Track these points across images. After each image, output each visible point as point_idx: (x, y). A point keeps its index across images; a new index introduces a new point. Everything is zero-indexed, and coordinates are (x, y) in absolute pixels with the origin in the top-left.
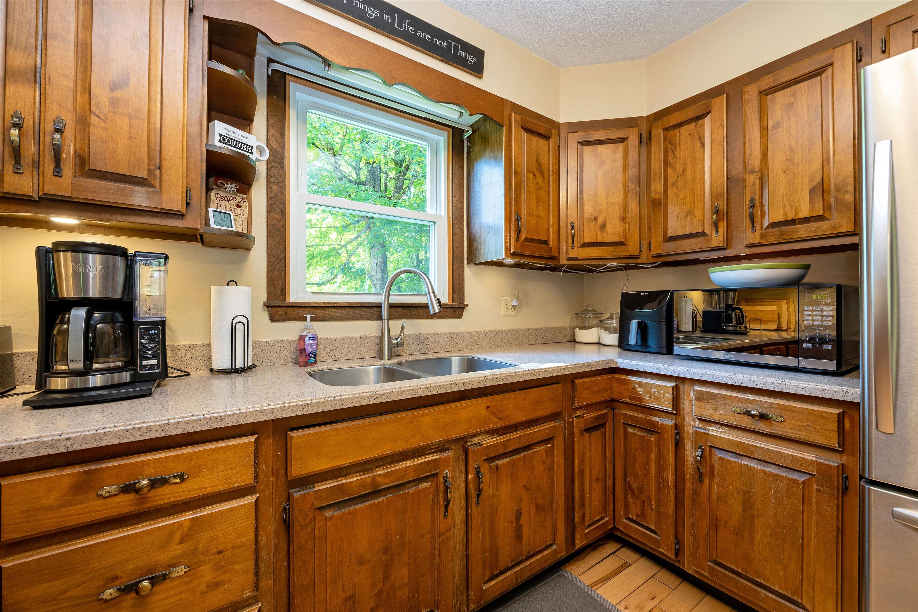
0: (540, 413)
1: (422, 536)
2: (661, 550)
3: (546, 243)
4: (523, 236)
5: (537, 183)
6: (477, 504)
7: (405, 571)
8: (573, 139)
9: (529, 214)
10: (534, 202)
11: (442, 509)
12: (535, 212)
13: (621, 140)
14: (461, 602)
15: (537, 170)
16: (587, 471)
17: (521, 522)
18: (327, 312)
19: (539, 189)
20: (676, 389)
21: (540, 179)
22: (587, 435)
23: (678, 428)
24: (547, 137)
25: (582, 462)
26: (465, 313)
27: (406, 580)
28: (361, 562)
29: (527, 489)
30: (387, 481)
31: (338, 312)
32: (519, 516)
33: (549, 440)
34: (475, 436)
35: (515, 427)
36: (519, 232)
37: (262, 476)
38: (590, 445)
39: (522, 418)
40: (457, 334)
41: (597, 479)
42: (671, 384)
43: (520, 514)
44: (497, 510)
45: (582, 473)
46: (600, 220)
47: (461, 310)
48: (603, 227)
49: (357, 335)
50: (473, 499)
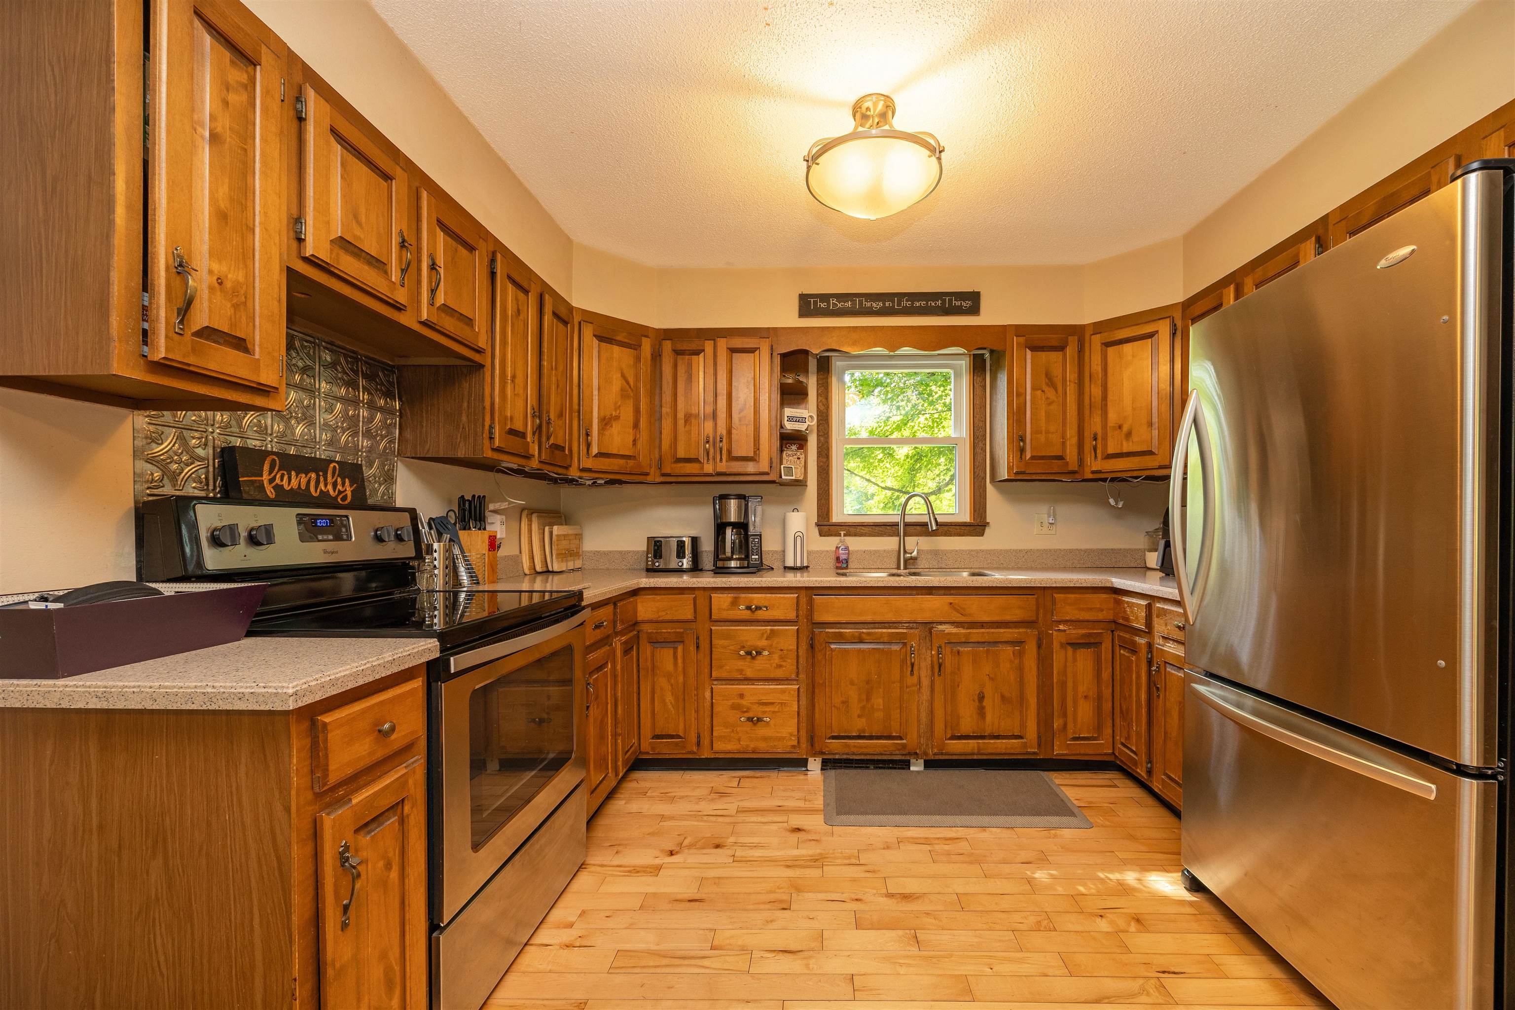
0: (1008, 618)
1: (894, 683)
2: (1138, 770)
3: (1061, 458)
4: (1028, 456)
5: (1047, 398)
6: (939, 675)
7: (881, 701)
8: (1097, 340)
9: (1036, 431)
10: (1043, 418)
11: (910, 669)
12: (1044, 429)
13: (1150, 336)
14: (927, 745)
15: (1047, 384)
16: (1070, 684)
17: (984, 704)
18: (858, 529)
19: (1050, 404)
20: (1149, 607)
21: (1050, 393)
22: (1070, 650)
23: (1150, 646)
24: (1061, 348)
25: (1064, 672)
26: (988, 530)
27: (882, 707)
28: (852, 683)
29: (991, 679)
30: (868, 638)
31: (866, 530)
32: (981, 698)
33: (1020, 643)
34: (941, 623)
35: (982, 625)
36: (1022, 451)
37: (800, 618)
38: (1075, 660)
39: (986, 618)
40: (978, 552)
41: (1086, 697)
42: (1144, 603)
43: (983, 697)
44: (958, 686)
45: (1063, 684)
46: (1125, 428)
47: (983, 528)
48: (1129, 435)
49: (882, 549)
50: (936, 670)
